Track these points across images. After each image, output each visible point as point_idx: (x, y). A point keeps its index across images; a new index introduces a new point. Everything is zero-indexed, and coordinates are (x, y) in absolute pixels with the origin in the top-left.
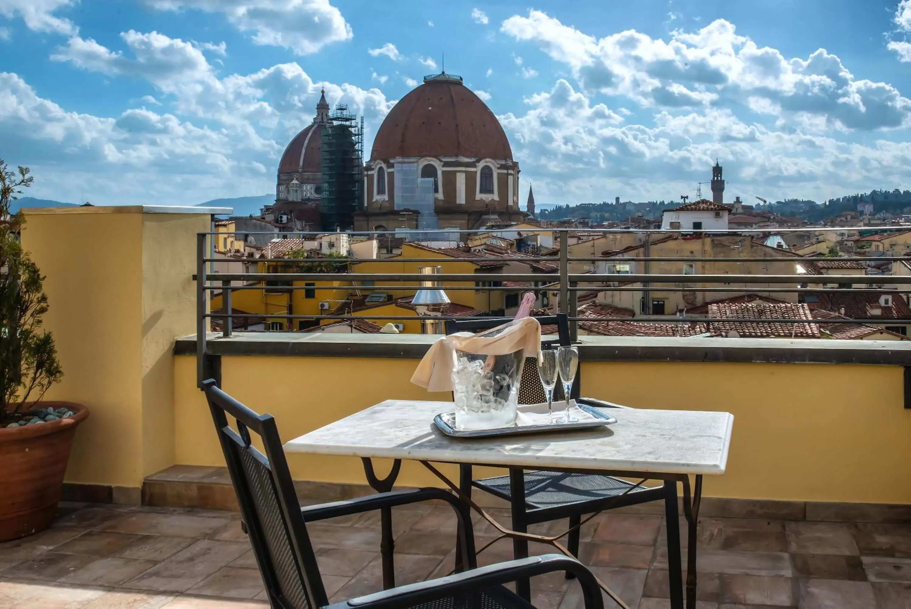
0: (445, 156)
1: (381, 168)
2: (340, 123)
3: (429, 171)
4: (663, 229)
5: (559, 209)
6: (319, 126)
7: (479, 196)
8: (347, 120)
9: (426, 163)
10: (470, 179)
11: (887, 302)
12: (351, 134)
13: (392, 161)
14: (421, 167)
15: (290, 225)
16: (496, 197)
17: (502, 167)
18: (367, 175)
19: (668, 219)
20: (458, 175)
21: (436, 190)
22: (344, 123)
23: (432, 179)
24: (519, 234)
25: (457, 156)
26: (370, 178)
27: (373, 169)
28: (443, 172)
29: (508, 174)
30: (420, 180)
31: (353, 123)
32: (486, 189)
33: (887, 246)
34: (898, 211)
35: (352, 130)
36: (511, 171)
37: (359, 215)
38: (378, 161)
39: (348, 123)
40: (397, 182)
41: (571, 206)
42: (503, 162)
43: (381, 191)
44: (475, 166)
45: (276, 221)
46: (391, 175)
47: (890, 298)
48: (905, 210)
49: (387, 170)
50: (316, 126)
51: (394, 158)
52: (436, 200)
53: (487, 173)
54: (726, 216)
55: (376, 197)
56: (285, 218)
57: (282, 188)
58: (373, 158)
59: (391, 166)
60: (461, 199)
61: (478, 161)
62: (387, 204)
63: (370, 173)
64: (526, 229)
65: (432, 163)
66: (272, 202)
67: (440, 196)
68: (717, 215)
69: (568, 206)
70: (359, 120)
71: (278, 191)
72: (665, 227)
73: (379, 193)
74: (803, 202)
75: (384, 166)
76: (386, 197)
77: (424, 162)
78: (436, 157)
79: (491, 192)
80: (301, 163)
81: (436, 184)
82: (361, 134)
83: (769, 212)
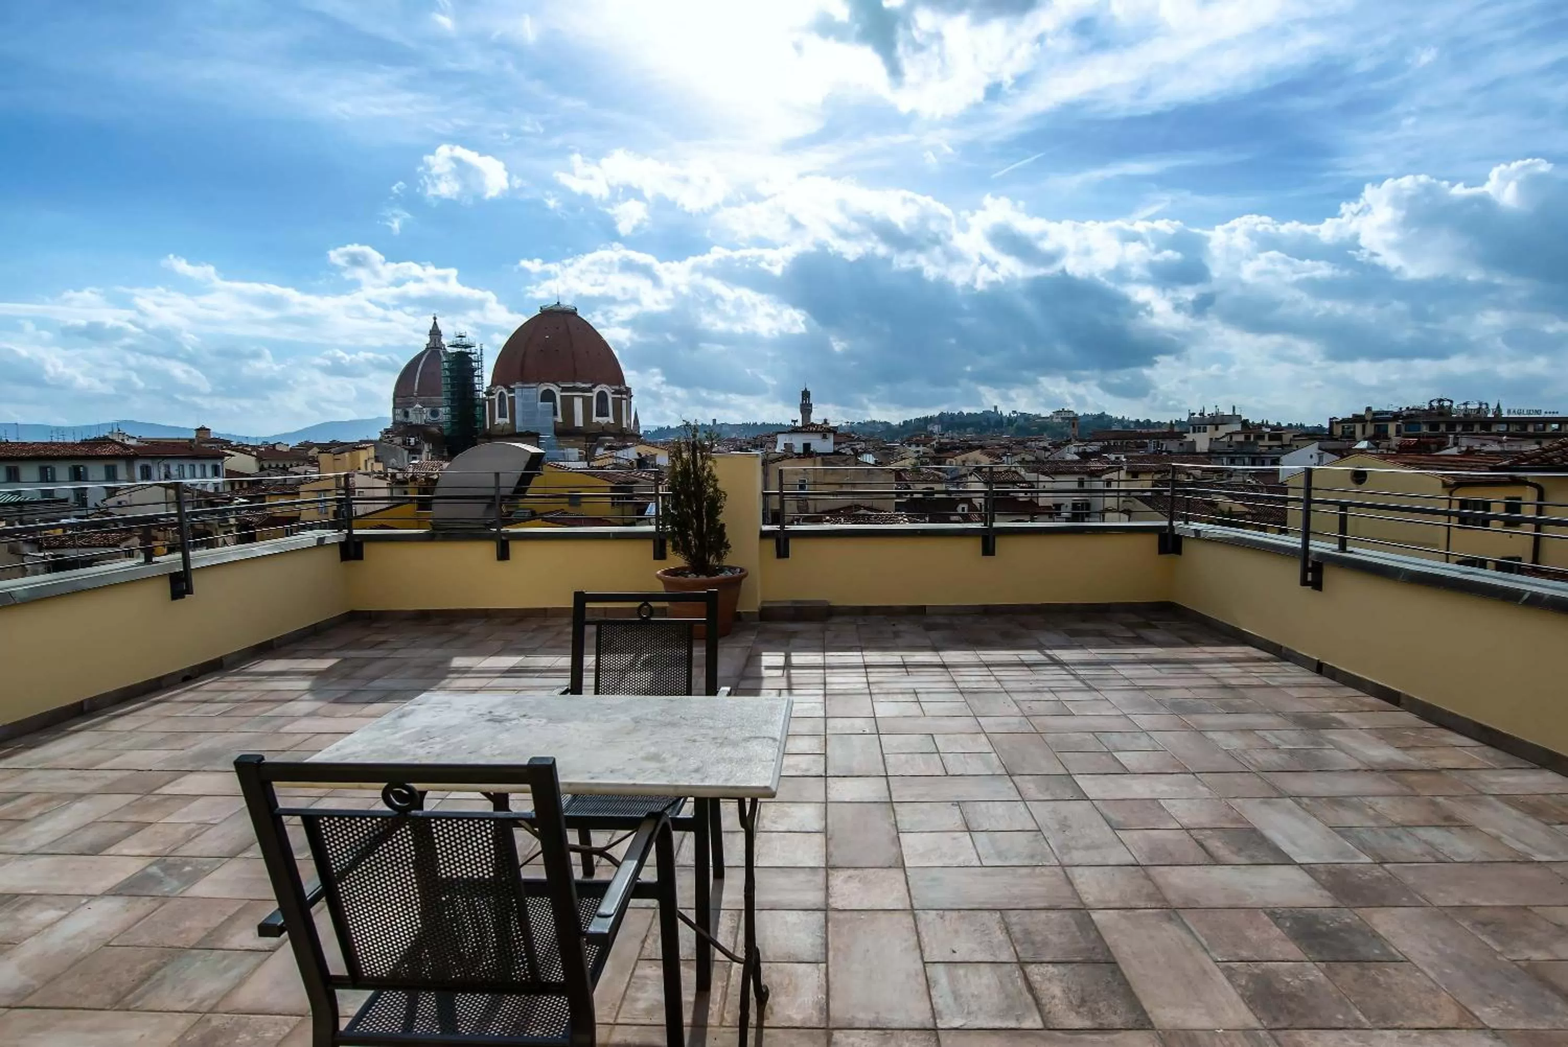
0: (564, 381)
1: (501, 393)
2: (459, 350)
3: (548, 396)
4: (777, 450)
5: (661, 430)
6: (432, 352)
7: (595, 419)
8: (467, 347)
9: (545, 388)
10: (587, 402)
11: (963, 509)
12: (471, 361)
13: (512, 387)
14: (541, 391)
15: (418, 447)
16: (611, 419)
17: (616, 392)
18: (489, 400)
19: (782, 440)
20: (576, 399)
21: (555, 414)
22: (463, 350)
23: (551, 403)
24: (639, 454)
25: (574, 381)
26: (492, 402)
27: (493, 394)
28: (561, 396)
29: (622, 399)
30: (540, 403)
31: (473, 350)
32: (602, 413)
33: (960, 462)
34: (962, 430)
35: (472, 357)
36: (624, 396)
37: (481, 437)
38: (499, 387)
39: (468, 350)
40: (518, 407)
41: (672, 427)
42: (617, 387)
43: (502, 415)
44: (591, 392)
45: (404, 443)
46: (512, 400)
47: (966, 506)
48: (968, 430)
49: (508, 395)
50: (429, 352)
51: (514, 383)
52: (555, 422)
53: (602, 397)
54: (831, 437)
55: (498, 420)
56: (412, 440)
57: (398, 411)
58: (494, 384)
59: (512, 391)
60: (579, 422)
61: (594, 387)
62: (509, 427)
63: (491, 397)
64: (644, 450)
65: (551, 388)
66: (389, 425)
67: (559, 419)
68: (825, 437)
69: (669, 427)
70: (478, 346)
71: (394, 415)
72: (780, 448)
73: (500, 416)
74: (881, 423)
75: (504, 391)
76: (507, 420)
77: (543, 387)
78: (554, 382)
79: (607, 415)
80: (416, 388)
81: (555, 408)
82: (480, 361)
83: (853, 432)
